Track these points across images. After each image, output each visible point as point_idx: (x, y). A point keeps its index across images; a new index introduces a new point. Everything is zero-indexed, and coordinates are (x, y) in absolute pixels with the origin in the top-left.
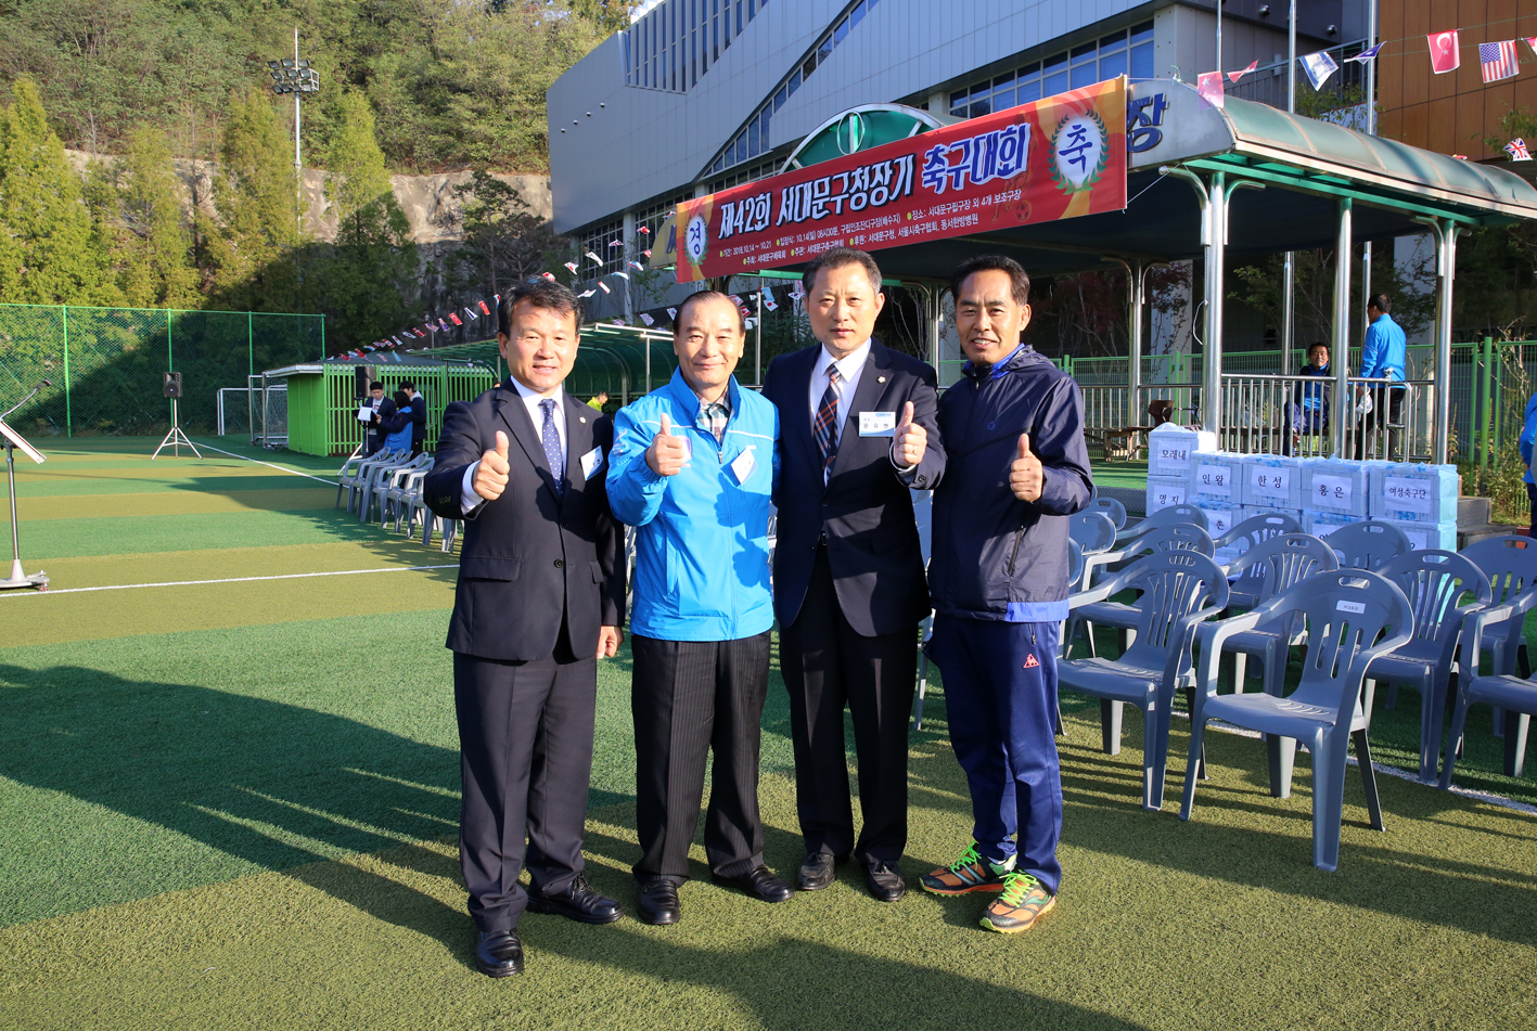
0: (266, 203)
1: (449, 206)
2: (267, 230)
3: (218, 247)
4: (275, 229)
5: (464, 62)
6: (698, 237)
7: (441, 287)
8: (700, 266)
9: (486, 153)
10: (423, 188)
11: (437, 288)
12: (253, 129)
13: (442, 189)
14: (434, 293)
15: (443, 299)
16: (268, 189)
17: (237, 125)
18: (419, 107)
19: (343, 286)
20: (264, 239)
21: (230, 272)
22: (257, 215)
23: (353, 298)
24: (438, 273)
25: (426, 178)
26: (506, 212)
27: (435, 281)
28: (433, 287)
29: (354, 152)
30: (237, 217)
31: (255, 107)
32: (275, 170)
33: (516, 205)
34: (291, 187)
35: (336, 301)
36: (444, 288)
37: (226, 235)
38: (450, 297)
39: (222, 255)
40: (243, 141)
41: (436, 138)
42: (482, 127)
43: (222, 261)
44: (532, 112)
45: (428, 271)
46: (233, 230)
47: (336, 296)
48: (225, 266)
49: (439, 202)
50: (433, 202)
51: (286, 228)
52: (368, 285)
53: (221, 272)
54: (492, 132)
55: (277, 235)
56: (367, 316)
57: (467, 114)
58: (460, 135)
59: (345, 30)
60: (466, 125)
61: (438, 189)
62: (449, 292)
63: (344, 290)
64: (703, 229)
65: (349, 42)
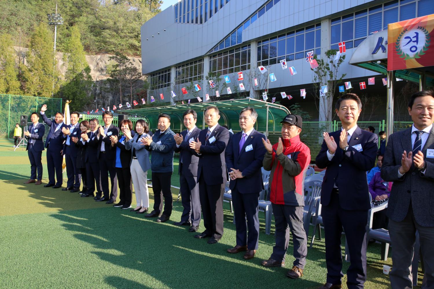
0: (44, 60)
1: (101, 65)
2: (44, 69)
3: (28, 75)
4: (47, 69)
5: (108, 19)
6: (417, 41)
7: (98, 91)
8: (417, 60)
9: (114, 49)
10: (92, 59)
11: (97, 91)
12: (41, 36)
13: (99, 60)
14: (95, 94)
15: (98, 95)
16: (45, 56)
17: (36, 34)
18: (92, 33)
19: (68, 89)
20: (43, 72)
21: (31, 83)
22: (41, 64)
23: (72, 93)
24: (97, 87)
25: (93, 56)
26: (125, 66)
27: (96, 89)
28: (95, 91)
29: (74, 45)
30: (34, 64)
31: (42, 28)
32: (48, 49)
33: (129, 64)
34: (53, 56)
35: (66, 94)
36: (99, 92)
37: (30, 71)
38: (101, 95)
39: (29, 77)
40: (38, 39)
41: (97, 43)
42: (112, 40)
43: (28, 79)
44: (129, 36)
45: (94, 86)
46: (33, 69)
47: (66, 92)
48: (29, 81)
49: (98, 64)
50: (96, 64)
51: (51, 69)
52: (77, 89)
53: (28, 83)
54: (116, 42)
55: (47, 71)
56: (75, 100)
57: (108, 36)
58: (105, 42)
59: (68, 9)
60: (108, 40)
61: (97, 60)
62: (101, 93)
63: (69, 91)
64: (422, 36)
65: (69, 13)
